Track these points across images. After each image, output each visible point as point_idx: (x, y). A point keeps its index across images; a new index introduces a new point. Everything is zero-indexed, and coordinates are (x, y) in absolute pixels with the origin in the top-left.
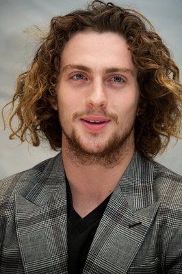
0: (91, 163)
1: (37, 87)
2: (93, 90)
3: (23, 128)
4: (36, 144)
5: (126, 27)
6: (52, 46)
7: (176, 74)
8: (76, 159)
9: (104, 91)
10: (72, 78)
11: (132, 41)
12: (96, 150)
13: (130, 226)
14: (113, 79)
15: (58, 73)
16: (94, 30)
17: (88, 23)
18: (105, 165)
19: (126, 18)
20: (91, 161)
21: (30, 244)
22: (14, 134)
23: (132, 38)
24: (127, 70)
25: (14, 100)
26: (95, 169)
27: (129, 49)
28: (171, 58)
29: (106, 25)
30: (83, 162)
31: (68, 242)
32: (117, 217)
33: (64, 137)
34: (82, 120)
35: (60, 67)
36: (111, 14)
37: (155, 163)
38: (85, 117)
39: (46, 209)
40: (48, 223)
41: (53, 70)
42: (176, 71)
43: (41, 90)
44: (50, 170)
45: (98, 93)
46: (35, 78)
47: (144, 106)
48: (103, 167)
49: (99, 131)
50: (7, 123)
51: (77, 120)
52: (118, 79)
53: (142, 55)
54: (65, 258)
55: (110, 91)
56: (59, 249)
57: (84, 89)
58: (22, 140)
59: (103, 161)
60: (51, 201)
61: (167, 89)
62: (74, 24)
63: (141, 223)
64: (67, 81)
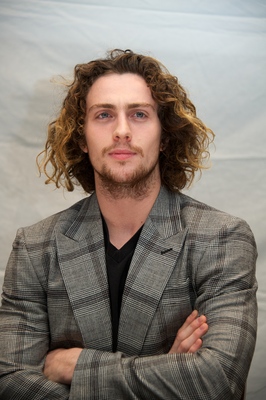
1: (66, 129)
2: (118, 124)
3: (57, 174)
4: (71, 189)
5: (144, 68)
6: (77, 90)
8: (109, 195)
9: (129, 124)
10: (98, 117)
11: (150, 79)
12: (125, 180)
13: (162, 253)
14: (136, 115)
15: (85, 115)
16: (115, 72)
17: (109, 67)
18: (135, 198)
19: (143, 60)
21: (73, 276)
22: (50, 179)
23: (149, 76)
24: (147, 105)
25: (47, 148)
27: (148, 86)
29: (126, 68)
31: (108, 272)
32: (150, 246)
33: (96, 176)
34: (110, 154)
35: (86, 109)
37: (180, 194)
38: (112, 150)
39: (85, 244)
40: (88, 257)
43: (70, 131)
44: (86, 209)
45: (123, 126)
46: (64, 121)
47: (167, 141)
50: (42, 169)
51: (106, 155)
52: (140, 115)
53: (162, 90)
54: (106, 287)
55: (134, 126)
56: (100, 280)
57: (110, 125)
58: (58, 187)
59: (132, 192)
60: (89, 237)
61: (186, 120)
62: (95, 69)
63: (172, 249)
64: (94, 120)
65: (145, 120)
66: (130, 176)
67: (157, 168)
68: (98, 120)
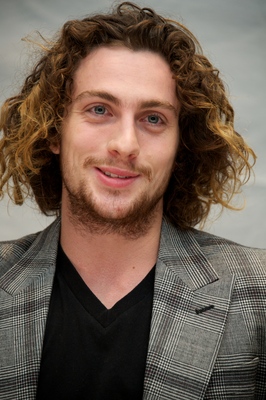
0: (105, 231)
2: (121, 131)
5: (172, 45)
6: (64, 63)
9: (136, 134)
10: (89, 110)
11: (178, 67)
12: (115, 214)
14: (147, 119)
15: (69, 101)
16: (126, 45)
17: (118, 34)
18: (125, 234)
19: (172, 34)
20: (105, 228)
23: (178, 62)
24: (170, 107)
26: (110, 239)
27: (173, 78)
30: (92, 230)
36: (151, 26)
38: (104, 166)
40: (20, 320)
41: (63, 97)
42: (230, 113)
43: (45, 126)
45: (125, 135)
48: (122, 237)
49: (123, 189)
52: (154, 118)
55: (144, 135)
57: (107, 127)
61: (220, 140)
63: (212, 307)
64: (82, 114)
65: (162, 128)
66: (125, 212)
67: (160, 204)
68: (88, 114)
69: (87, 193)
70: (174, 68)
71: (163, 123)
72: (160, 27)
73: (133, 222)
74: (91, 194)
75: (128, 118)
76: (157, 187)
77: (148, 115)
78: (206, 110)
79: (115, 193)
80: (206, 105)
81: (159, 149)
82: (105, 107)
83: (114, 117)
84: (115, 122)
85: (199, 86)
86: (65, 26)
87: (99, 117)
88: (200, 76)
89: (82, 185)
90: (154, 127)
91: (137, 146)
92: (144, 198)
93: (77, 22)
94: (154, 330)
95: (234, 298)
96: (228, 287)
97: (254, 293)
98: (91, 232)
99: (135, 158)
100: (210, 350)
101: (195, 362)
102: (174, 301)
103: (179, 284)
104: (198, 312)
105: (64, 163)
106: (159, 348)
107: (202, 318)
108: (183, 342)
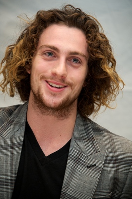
0: (48, 114)
2: (59, 64)
4: (12, 96)
5: (87, 27)
7: (114, 65)
8: (38, 110)
9: (66, 67)
10: (45, 54)
11: (90, 37)
12: (53, 105)
14: (72, 60)
15: (36, 50)
16: (66, 24)
17: (63, 19)
19: (88, 21)
20: (48, 112)
23: (90, 35)
24: (84, 56)
25: (2, 63)
27: (87, 42)
28: (112, 54)
29: (74, 23)
30: (43, 113)
35: (37, 45)
36: (79, 16)
39: (9, 142)
40: (8, 152)
42: (114, 62)
43: (24, 60)
44: (17, 115)
48: (56, 118)
49: (58, 93)
52: (76, 60)
53: (95, 48)
55: (70, 68)
59: (57, 114)
60: (13, 137)
61: (106, 73)
62: (52, 17)
63: (95, 165)
64: (41, 55)
65: (79, 65)
66: (58, 105)
67: (76, 101)
68: (44, 55)
69: (41, 93)
70: (87, 37)
71: (80, 63)
72: (83, 17)
73: (62, 109)
74: (42, 94)
75: (63, 59)
76: (75, 93)
77: (73, 58)
78: (101, 59)
79: (54, 95)
80: (101, 56)
81: (77, 75)
82: (53, 53)
83: (56, 58)
84: (56, 60)
85: (99, 47)
86: (38, 13)
87: (49, 57)
88: (100, 42)
89: (39, 89)
90: (75, 64)
91: (66, 72)
92: (68, 98)
93: (44, 11)
94: (66, 175)
95: (106, 162)
96: (103, 156)
97: (115, 161)
98: (42, 113)
99: (65, 78)
100: (92, 186)
101: (85, 192)
102: (77, 160)
103: (81, 152)
104: (88, 167)
105: (31, 78)
106: (68, 184)
107: (90, 170)
108: (80, 181)
